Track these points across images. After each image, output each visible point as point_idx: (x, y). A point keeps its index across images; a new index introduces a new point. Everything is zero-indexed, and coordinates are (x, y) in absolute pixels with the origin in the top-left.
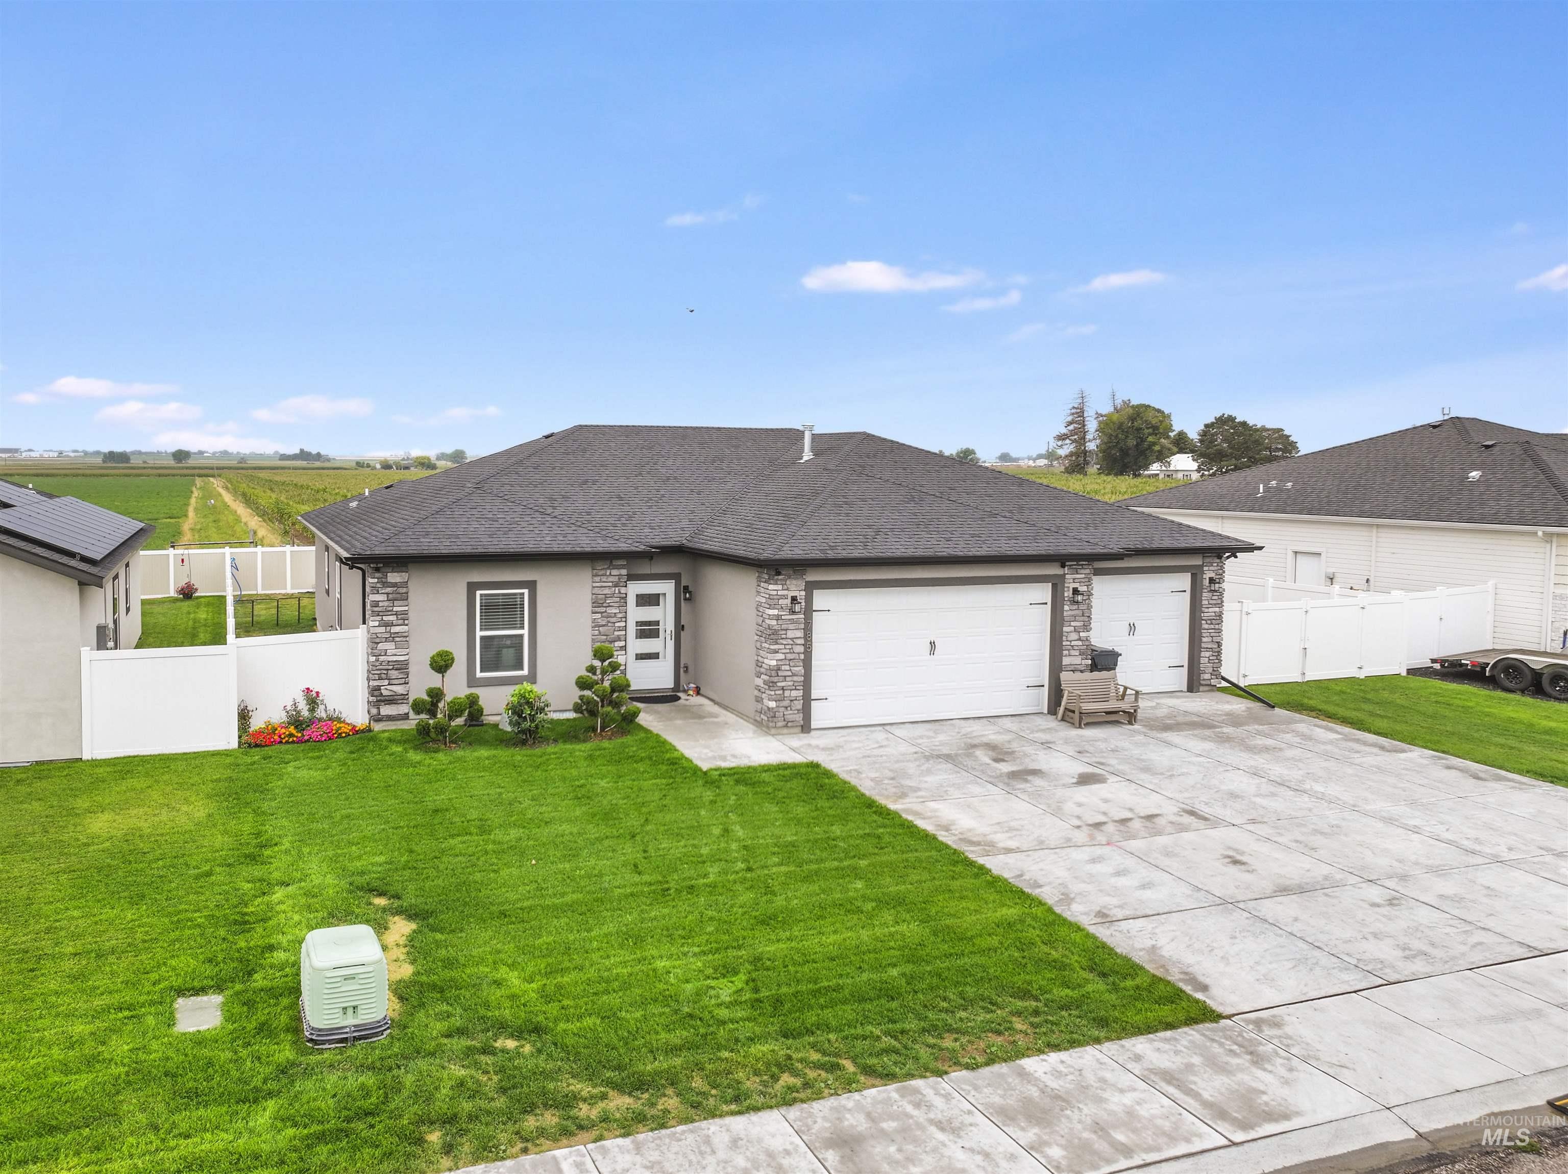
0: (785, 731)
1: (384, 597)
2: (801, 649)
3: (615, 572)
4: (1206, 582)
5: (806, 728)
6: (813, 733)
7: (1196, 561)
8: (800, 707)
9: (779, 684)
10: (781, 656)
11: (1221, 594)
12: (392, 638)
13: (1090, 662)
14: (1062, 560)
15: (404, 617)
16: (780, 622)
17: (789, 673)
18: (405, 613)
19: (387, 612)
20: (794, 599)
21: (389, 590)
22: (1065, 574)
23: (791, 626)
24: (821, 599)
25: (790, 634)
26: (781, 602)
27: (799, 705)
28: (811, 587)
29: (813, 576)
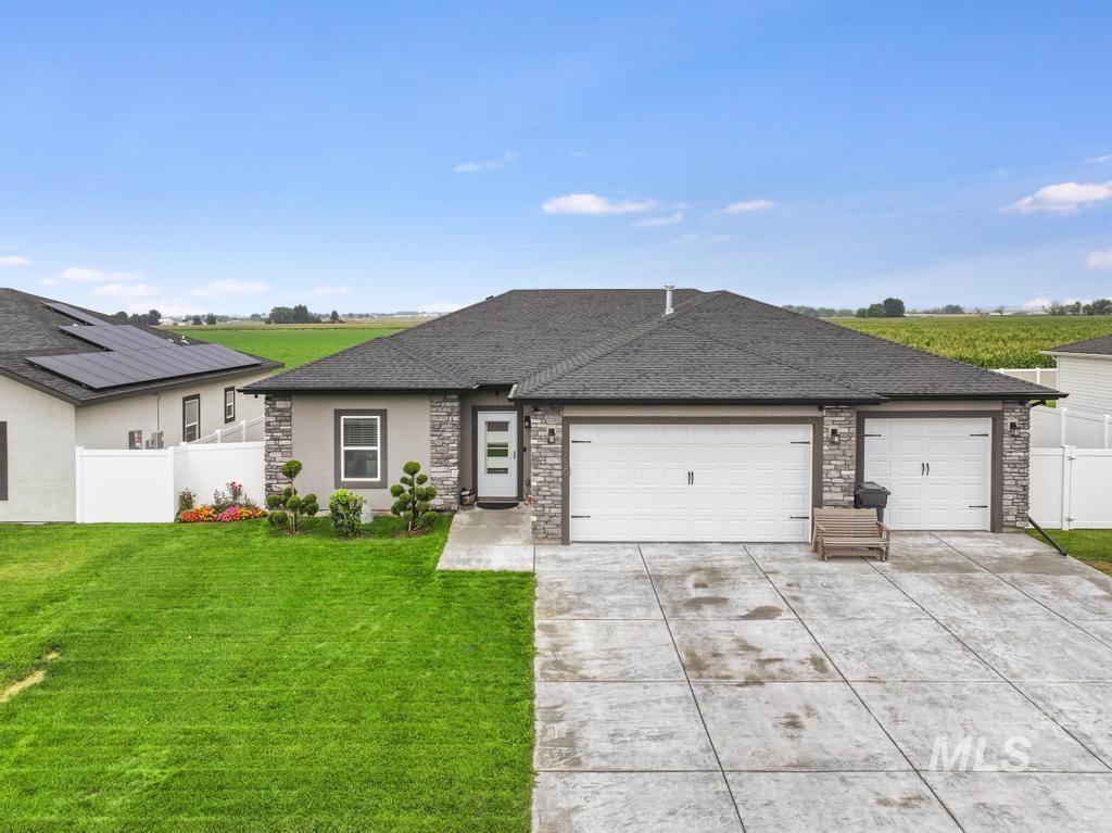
0: (547, 542)
1: (273, 419)
2: (559, 473)
3: (448, 404)
4: (1008, 427)
5: (565, 540)
6: (571, 546)
7: (997, 407)
8: (559, 522)
9: (540, 502)
10: (542, 479)
11: (1027, 439)
12: (279, 449)
13: (853, 498)
14: (820, 403)
15: (288, 434)
16: (540, 450)
17: (549, 493)
18: (290, 431)
19: (276, 430)
20: (552, 432)
21: (277, 414)
22: (823, 417)
23: (550, 454)
24: (577, 432)
25: (549, 461)
26: (540, 433)
27: (558, 520)
28: (567, 422)
29: (569, 412)
